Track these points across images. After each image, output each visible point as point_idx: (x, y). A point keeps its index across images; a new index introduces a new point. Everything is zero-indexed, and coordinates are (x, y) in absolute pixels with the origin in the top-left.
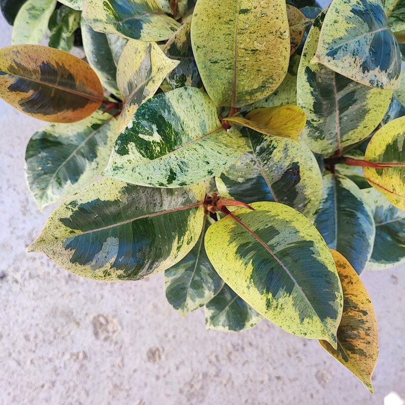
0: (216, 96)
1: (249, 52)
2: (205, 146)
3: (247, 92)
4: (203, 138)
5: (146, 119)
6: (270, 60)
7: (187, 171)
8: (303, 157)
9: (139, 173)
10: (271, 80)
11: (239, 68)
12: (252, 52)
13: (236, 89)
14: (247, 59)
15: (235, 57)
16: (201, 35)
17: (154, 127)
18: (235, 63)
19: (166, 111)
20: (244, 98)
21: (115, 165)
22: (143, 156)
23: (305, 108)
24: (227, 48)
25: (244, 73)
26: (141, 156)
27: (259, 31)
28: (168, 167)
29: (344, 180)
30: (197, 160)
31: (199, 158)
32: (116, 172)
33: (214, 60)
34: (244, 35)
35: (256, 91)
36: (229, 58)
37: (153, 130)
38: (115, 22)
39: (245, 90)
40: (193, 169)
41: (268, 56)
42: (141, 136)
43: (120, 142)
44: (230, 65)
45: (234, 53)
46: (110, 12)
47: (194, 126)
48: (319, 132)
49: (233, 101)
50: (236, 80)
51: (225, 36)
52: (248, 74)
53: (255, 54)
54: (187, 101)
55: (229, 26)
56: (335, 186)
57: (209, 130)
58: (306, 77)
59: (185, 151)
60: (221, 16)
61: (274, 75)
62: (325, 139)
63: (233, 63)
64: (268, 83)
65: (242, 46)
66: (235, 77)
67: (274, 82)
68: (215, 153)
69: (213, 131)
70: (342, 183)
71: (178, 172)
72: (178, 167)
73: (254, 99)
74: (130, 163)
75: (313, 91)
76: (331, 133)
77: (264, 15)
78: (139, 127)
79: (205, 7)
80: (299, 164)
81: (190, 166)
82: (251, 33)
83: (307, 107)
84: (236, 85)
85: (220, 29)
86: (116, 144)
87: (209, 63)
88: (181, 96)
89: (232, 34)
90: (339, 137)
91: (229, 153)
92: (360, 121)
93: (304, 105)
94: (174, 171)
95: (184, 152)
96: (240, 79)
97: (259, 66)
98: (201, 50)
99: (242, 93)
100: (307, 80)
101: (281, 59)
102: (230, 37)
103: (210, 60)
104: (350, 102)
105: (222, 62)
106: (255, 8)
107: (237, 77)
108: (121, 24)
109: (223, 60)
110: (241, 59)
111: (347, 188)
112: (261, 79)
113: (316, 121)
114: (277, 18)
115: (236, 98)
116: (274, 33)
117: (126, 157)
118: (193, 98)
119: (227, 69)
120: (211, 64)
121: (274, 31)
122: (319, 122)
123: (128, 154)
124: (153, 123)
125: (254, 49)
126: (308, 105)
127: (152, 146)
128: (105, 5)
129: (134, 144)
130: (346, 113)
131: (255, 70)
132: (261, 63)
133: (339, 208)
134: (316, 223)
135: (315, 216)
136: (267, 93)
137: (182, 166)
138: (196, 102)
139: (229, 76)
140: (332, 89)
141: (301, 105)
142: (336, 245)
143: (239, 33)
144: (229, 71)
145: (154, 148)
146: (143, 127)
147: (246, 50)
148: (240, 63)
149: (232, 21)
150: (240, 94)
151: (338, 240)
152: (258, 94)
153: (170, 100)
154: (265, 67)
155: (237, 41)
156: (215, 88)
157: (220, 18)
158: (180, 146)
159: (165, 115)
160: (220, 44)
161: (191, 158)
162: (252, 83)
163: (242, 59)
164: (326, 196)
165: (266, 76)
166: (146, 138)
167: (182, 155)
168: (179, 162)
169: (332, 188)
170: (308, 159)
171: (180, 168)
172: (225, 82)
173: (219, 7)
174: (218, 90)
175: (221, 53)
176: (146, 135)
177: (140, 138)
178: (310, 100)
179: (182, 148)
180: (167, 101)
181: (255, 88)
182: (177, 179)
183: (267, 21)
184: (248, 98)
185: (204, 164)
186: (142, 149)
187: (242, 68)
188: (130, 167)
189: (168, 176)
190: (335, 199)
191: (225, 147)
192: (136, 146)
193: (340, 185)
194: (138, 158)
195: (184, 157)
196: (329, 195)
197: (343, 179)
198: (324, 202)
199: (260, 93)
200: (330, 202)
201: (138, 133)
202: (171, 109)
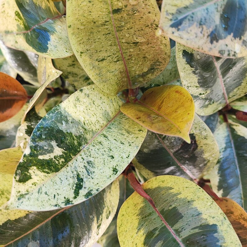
0: (111, 89)
1: (131, 45)
2: (109, 137)
3: (139, 76)
4: (108, 126)
5: (43, 140)
6: (152, 48)
7: (94, 172)
8: (198, 129)
9: (46, 193)
10: (158, 63)
11: (127, 58)
12: (134, 45)
13: (129, 75)
14: (132, 50)
15: (120, 50)
16: (81, 42)
17: (54, 143)
18: (122, 55)
19: (64, 122)
20: (138, 81)
21: (19, 194)
22: (48, 173)
23: (190, 86)
24: (111, 45)
25: (132, 61)
26: (46, 174)
27: (135, 26)
28: (75, 173)
29: (238, 127)
30: (103, 154)
31: (104, 153)
32: (21, 201)
33: (101, 58)
34: (123, 31)
35: (147, 73)
36: (115, 52)
37: (52, 147)
38: (25, 31)
39: (136, 75)
40: (100, 168)
41: (150, 45)
42: (40, 157)
43: (20, 171)
44: (117, 58)
45: (119, 47)
46: (21, 22)
47: (97, 119)
48: (208, 101)
49: (129, 84)
50: (127, 67)
51: (105, 36)
52: (136, 62)
53: (138, 46)
54: (85, 101)
55: (106, 27)
56: (230, 133)
57: (112, 115)
58: (184, 60)
59: (91, 147)
60: (95, 20)
61: (160, 59)
62: (215, 102)
63: (120, 55)
64: (156, 65)
65: (124, 41)
66: (125, 66)
67: (161, 64)
68: (119, 144)
69: (117, 113)
70: (236, 130)
71: (84, 176)
72: (84, 170)
73: (146, 79)
74: (35, 185)
75: (194, 70)
76: (219, 95)
77: (135, 12)
78: (37, 150)
79: (77, 17)
80: (194, 135)
81: (96, 166)
82: (128, 29)
83: (192, 85)
84: (128, 71)
85: (99, 32)
86: (16, 174)
87: (97, 63)
88: (78, 99)
89: (111, 32)
90: (226, 95)
91: (131, 142)
92: (243, 78)
93: (189, 85)
94: (81, 177)
95: (90, 150)
96: (130, 66)
97: (144, 54)
98: (85, 54)
99: (135, 77)
100: (186, 63)
101: (162, 47)
102: (110, 35)
103: (97, 60)
104: (230, 66)
105: (109, 58)
106: (126, 6)
107: (127, 65)
108: (30, 34)
109: (110, 56)
110: (126, 51)
111: (242, 135)
112: (148, 64)
113: (204, 94)
114: (149, 13)
115: (131, 81)
116: (150, 26)
117: (29, 182)
118: (91, 96)
119: (116, 62)
120: (99, 63)
121: (149, 24)
122: (206, 94)
123: (31, 178)
124: (51, 139)
125: (135, 42)
126: (193, 83)
127: (54, 162)
128: (16, 15)
129: (35, 168)
130: (228, 75)
131: (142, 58)
132: (144, 52)
133: (238, 155)
134: (220, 172)
135: (218, 165)
136: (157, 73)
137: (88, 167)
138: (94, 98)
139: (120, 67)
140: (211, 61)
141: (187, 86)
142: (241, 188)
143: (118, 31)
144: (118, 62)
145: (57, 162)
146: (41, 148)
147: (128, 43)
148: (126, 54)
149: (108, 21)
150: (134, 78)
151: (242, 184)
152: (149, 75)
153: (67, 109)
154: (149, 54)
155: (118, 37)
156: (108, 82)
157: (95, 23)
158: (86, 144)
159: (63, 127)
160: (103, 44)
161: (97, 155)
162: (142, 68)
163: (128, 51)
164: (224, 146)
165: (152, 60)
166: (46, 157)
167: (88, 153)
168: (86, 162)
169: (228, 136)
170: (202, 130)
171: (86, 170)
172: (117, 73)
173: (90, 13)
174: (112, 83)
175: (106, 51)
176: (46, 154)
177: (41, 160)
178: (195, 79)
179: (87, 146)
180: (63, 113)
181: (146, 71)
182: (84, 186)
183: (140, 16)
184: (141, 79)
185: (109, 158)
186: (45, 168)
187: (129, 58)
188: (36, 189)
189: (75, 185)
190: (233, 145)
191: (127, 134)
192: (38, 168)
193: (235, 132)
194: (43, 177)
195: (90, 156)
196: (226, 143)
197: (236, 126)
198: (223, 151)
199: (150, 74)
200: (229, 150)
201: (37, 156)
202: (68, 118)
